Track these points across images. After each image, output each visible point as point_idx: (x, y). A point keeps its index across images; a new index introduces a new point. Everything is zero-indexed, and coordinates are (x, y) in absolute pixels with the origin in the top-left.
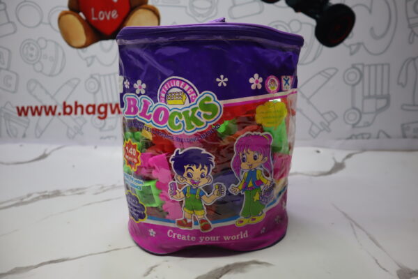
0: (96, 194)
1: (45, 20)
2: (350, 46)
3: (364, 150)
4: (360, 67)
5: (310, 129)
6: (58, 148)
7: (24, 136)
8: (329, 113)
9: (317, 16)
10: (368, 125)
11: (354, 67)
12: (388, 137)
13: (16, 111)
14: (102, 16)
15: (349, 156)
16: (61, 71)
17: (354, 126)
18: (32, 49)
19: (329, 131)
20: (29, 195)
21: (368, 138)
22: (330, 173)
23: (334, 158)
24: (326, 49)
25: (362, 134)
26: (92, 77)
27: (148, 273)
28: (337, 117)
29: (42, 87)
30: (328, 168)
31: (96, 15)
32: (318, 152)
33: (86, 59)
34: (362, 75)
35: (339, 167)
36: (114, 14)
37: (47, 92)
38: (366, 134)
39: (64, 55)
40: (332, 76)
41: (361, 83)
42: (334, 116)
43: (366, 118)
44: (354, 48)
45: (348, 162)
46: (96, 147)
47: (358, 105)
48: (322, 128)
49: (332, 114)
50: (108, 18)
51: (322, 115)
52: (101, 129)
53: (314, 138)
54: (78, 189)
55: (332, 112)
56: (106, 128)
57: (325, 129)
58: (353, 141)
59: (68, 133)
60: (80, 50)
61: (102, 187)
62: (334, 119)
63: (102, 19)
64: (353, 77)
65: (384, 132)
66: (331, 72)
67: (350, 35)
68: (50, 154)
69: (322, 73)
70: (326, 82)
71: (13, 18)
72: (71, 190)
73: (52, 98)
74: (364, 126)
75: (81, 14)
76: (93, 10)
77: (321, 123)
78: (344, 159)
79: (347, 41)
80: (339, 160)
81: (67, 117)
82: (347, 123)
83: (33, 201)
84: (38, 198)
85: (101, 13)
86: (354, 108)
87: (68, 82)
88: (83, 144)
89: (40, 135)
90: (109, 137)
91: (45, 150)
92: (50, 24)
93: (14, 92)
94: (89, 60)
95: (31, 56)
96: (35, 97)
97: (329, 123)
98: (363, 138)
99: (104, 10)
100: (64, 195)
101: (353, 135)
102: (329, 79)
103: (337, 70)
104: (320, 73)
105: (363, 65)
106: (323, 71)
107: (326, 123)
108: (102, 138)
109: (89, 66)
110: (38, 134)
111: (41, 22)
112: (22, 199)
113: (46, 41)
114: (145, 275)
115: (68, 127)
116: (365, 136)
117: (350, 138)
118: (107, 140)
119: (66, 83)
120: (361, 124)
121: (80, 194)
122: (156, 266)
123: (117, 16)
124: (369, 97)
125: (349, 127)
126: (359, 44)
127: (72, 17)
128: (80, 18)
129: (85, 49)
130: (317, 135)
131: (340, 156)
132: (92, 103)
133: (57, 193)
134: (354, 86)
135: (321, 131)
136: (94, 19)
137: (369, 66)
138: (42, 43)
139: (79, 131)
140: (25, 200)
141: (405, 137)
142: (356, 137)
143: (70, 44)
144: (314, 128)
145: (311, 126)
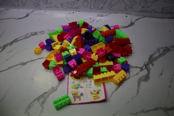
3: (145, 17)
6: (32, 12)
7: (18, 5)
10: (148, 7)
12: (156, 12)
15: (137, 20)
17: (142, 7)
19: (133, 8)
20: (28, 34)
21: (147, 12)
22: (127, 27)
23: (131, 20)
25: (145, 10)
28: (136, 3)
30: (127, 25)
32: (127, 16)
35: (132, 24)
38: (147, 10)
42: (135, 3)
46: (45, 11)
48: (130, 7)
49: (134, 1)
51: (130, 2)
52: (46, 4)
54: (42, 32)
55: (135, 1)
56: (48, 3)
59: (34, 5)
61: (50, 31)
62: (135, 4)
65: (154, 10)
68: (29, 14)
72: (40, 32)
77: (130, 5)
78: (135, 21)
80: (133, 21)
82: (140, 6)
83: (29, 37)
90: (50, 7)
100: (38, 34)
101: (142, 11)
107: (132, 5)
108: (47, 7)
110: (23, 5)
112: (26, 36)
115: (34, 3)
116: (146, 11)
117: (140, 12)
118: (49, 8)
120: (146, 6)
121: (43, 34)
130: (127, 10)
133: (36, 34)
139: (38, 4)
140: (27, 36)
141: (162, 13)
144: (127, 7)
145: (126, 6)
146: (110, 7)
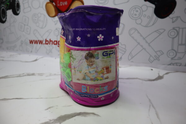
0: (47, 76)
1: (41, 6)
2: (172, 18)
3: (177, 71)
4: (178, 29)
5: (149, 59)
6: (42, 58)
7: (31, 52)
8: (159, 51)
9: (156, 3)
10: (180, 59)
11: (174, 29)
13: (29, 41)
14: (62, 4)
15: (167, 74)
16: (45, 26)
17: (172, 59)
18: (36, 17)
19: (159, 60)
20: (23, 74)
21: (180, 66)
22: (154, 80)
23: (159, 74)
24: (159, 19)
25: (176, 63)
26: (56, 29)
27: (48, 109)
28: (163, 53)
29: (38, 33)
30: (154, 78)
31: (59, 4)
32: (152, 70)
33: (55, 22)
34: (178, 33)
35: (160, 78)
36: (66, 3)
37: (40, 35)
39: (47, 20)
40: (162, 33)
41: (177, 37)
42: (162, 53)
43: (179, 55)
44: (174, 19)
45: (165, 76)
46: (56, 58)
47: (175, 48)
48: (155, 58)
49: (161, 51)
50: (64, 5)
51: (156, 52)
53: (151, 63)
54: (41, 74)
57: (157, 59)
58: (171, 66)
59: (46, 52)
60: (52, 18)
62: (162, 54)
63: (61, 5)
64: (173, 34)
66: (162, 31)
67: (173, 12)
68: (38, 59)
69: (157, 31)
70: (159, 36)
71: (30, 5)
72: (39, 74)
73: (42, 37)
74: (178, 59)
75: (54, 3)
76: (58, 1)
77: (155, 56)
78: (164, 75)
79: (171, 16)
80: (161, 75)
81: (46, 45)
82: (169, 57)
83: (23, 76)
84: (25, 75)
85: (61, 2)
86: (173, 49)
87: (48, 31)
88: (52, 57)
89: (37, 52)
91: (37, 58)
92: (42, 7)
93: (29, 34)
94: (56, 22)
95: (36, 20)
96: (36, 36)
97: (159, 56)
98: (177, 65)
99: (62, 1)
100: (35, 75)
101: (172, 63)
102: (160, 34)
103: (165, 30)
104: (155, 31)
105: (179, 28)
106: (157, 30)
109: (55, 24)
111: (39, 7)
113: (41, 14)
114: (46, 110)
115: (47, 49)
116: (178, 64)
117: (170, 65)
119: (47, 31)
120: (176, 58)
121: (41, 76)
122: (52, 107)
123: (67, 4)
124: (182, 44)
125: (170, 59)
126: (178, 17)
127: (50, 5)
128: (53, 5)
129: (54, 18)
130: (152, 62)
131: (162, 73)
132: (56, 40)
133: (33, 74)
134: (173, 38)
135: (155, 60)
136: (58, 5)
137: (183, 28)
138: (39, 15)
139: (51, 51)
140: (21, 75)
142: (173, 64)
143: (49, 16)
144: (152, 59)
145: (150, 57)
146: (130, 58)
